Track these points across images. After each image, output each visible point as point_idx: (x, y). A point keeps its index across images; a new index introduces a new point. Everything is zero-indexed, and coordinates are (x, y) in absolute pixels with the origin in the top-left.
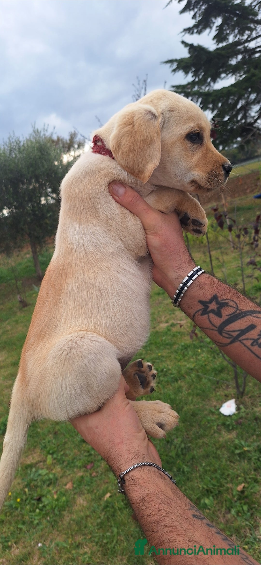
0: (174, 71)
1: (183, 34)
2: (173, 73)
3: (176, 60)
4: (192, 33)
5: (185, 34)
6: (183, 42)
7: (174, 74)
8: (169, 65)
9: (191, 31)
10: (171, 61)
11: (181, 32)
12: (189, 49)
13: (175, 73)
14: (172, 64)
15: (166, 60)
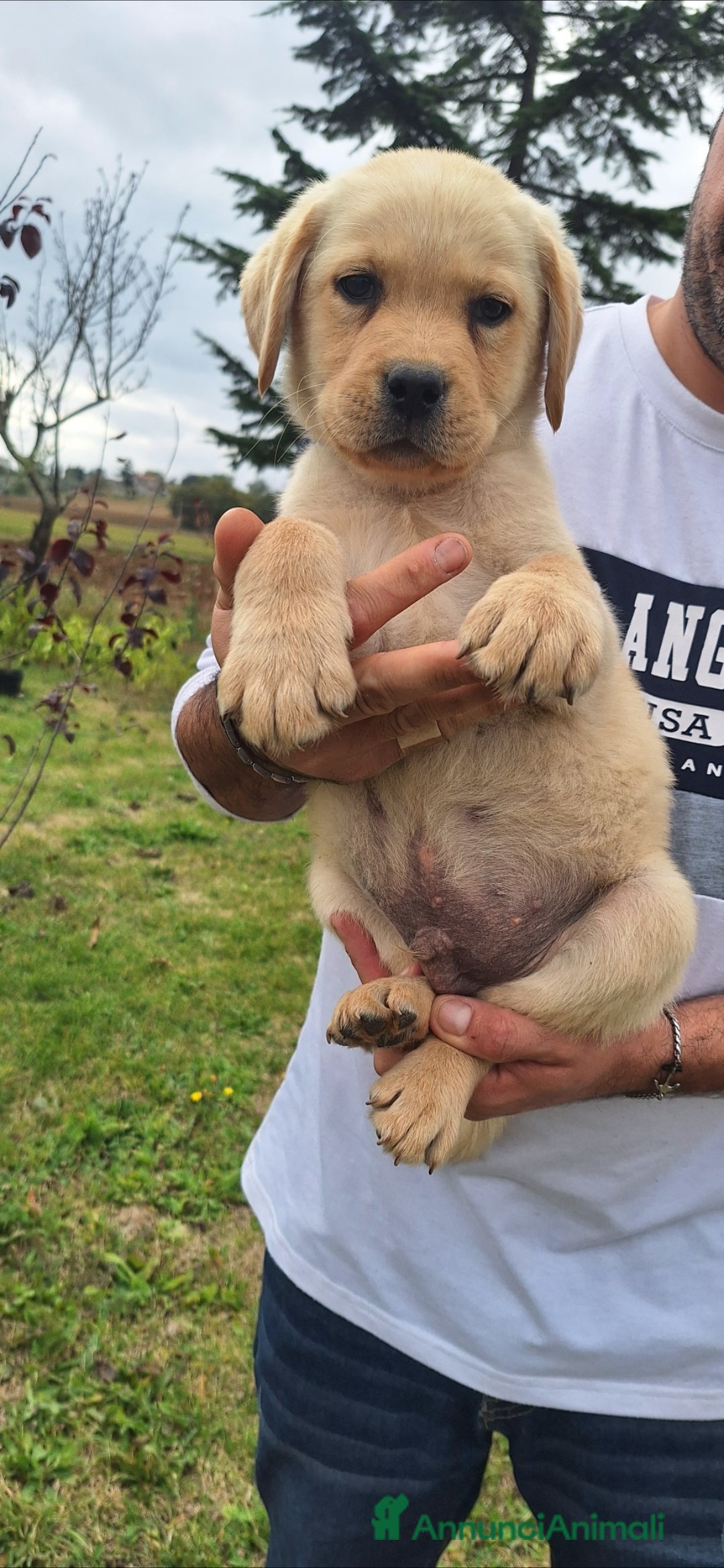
0: (243, 207)
1: (289, 116)
2: (238, 212)
3: (257, 184)
4: (313, 128)
5: (294, 118)
6: (276, 134)
7: (239, 217)
8: (235, 186)
9: (311, 122)
10: (244, 180)
11: (285, 110)
12: (288, 162)
13: (244, 213)
14: (243, 188)
15: (232, 168)
